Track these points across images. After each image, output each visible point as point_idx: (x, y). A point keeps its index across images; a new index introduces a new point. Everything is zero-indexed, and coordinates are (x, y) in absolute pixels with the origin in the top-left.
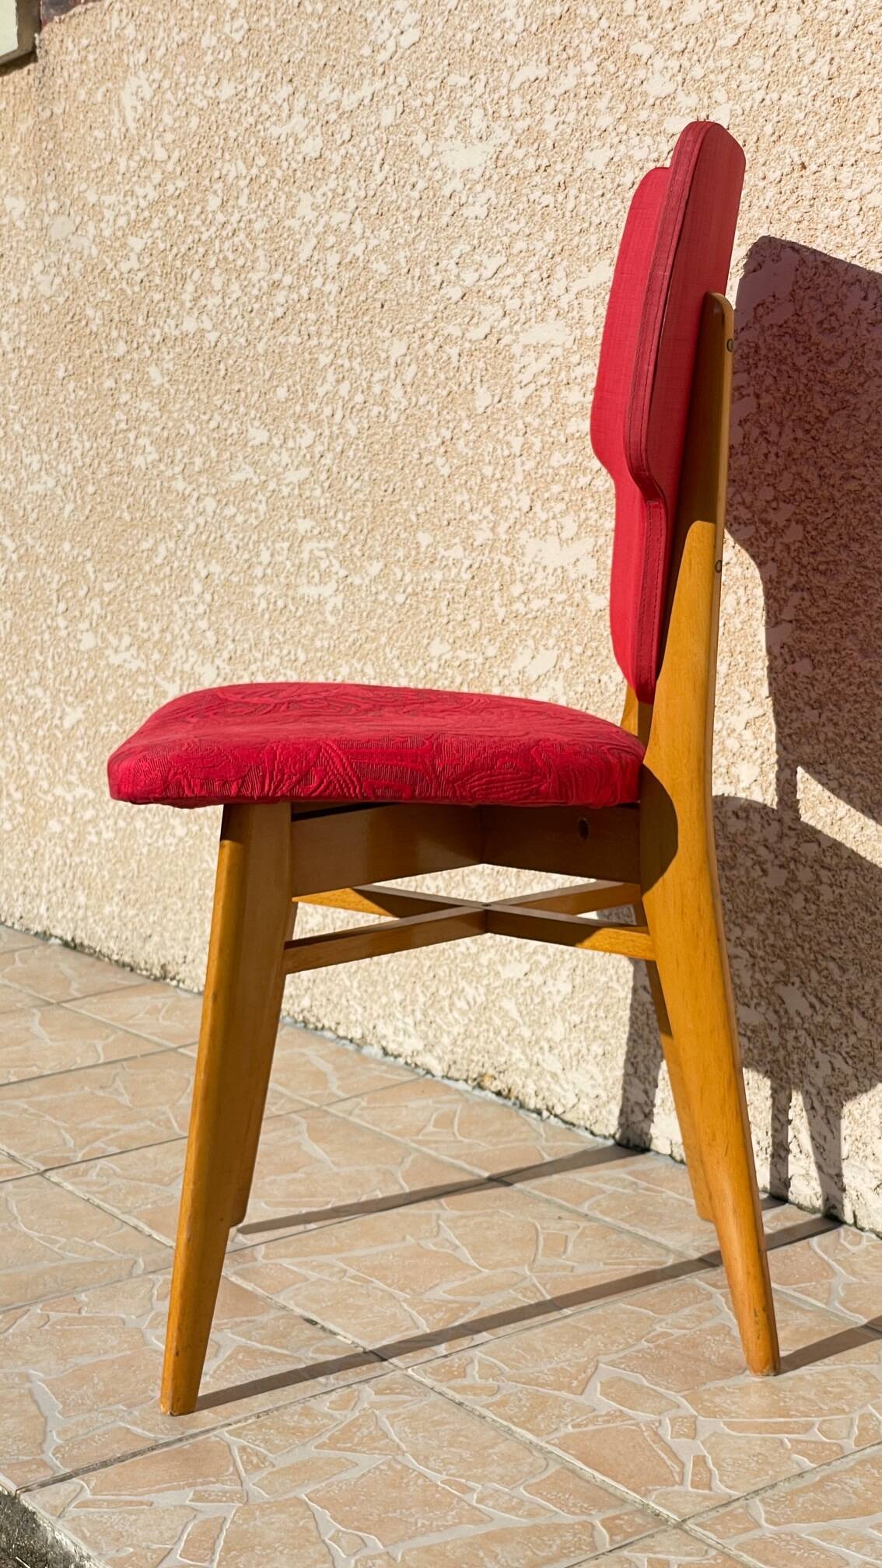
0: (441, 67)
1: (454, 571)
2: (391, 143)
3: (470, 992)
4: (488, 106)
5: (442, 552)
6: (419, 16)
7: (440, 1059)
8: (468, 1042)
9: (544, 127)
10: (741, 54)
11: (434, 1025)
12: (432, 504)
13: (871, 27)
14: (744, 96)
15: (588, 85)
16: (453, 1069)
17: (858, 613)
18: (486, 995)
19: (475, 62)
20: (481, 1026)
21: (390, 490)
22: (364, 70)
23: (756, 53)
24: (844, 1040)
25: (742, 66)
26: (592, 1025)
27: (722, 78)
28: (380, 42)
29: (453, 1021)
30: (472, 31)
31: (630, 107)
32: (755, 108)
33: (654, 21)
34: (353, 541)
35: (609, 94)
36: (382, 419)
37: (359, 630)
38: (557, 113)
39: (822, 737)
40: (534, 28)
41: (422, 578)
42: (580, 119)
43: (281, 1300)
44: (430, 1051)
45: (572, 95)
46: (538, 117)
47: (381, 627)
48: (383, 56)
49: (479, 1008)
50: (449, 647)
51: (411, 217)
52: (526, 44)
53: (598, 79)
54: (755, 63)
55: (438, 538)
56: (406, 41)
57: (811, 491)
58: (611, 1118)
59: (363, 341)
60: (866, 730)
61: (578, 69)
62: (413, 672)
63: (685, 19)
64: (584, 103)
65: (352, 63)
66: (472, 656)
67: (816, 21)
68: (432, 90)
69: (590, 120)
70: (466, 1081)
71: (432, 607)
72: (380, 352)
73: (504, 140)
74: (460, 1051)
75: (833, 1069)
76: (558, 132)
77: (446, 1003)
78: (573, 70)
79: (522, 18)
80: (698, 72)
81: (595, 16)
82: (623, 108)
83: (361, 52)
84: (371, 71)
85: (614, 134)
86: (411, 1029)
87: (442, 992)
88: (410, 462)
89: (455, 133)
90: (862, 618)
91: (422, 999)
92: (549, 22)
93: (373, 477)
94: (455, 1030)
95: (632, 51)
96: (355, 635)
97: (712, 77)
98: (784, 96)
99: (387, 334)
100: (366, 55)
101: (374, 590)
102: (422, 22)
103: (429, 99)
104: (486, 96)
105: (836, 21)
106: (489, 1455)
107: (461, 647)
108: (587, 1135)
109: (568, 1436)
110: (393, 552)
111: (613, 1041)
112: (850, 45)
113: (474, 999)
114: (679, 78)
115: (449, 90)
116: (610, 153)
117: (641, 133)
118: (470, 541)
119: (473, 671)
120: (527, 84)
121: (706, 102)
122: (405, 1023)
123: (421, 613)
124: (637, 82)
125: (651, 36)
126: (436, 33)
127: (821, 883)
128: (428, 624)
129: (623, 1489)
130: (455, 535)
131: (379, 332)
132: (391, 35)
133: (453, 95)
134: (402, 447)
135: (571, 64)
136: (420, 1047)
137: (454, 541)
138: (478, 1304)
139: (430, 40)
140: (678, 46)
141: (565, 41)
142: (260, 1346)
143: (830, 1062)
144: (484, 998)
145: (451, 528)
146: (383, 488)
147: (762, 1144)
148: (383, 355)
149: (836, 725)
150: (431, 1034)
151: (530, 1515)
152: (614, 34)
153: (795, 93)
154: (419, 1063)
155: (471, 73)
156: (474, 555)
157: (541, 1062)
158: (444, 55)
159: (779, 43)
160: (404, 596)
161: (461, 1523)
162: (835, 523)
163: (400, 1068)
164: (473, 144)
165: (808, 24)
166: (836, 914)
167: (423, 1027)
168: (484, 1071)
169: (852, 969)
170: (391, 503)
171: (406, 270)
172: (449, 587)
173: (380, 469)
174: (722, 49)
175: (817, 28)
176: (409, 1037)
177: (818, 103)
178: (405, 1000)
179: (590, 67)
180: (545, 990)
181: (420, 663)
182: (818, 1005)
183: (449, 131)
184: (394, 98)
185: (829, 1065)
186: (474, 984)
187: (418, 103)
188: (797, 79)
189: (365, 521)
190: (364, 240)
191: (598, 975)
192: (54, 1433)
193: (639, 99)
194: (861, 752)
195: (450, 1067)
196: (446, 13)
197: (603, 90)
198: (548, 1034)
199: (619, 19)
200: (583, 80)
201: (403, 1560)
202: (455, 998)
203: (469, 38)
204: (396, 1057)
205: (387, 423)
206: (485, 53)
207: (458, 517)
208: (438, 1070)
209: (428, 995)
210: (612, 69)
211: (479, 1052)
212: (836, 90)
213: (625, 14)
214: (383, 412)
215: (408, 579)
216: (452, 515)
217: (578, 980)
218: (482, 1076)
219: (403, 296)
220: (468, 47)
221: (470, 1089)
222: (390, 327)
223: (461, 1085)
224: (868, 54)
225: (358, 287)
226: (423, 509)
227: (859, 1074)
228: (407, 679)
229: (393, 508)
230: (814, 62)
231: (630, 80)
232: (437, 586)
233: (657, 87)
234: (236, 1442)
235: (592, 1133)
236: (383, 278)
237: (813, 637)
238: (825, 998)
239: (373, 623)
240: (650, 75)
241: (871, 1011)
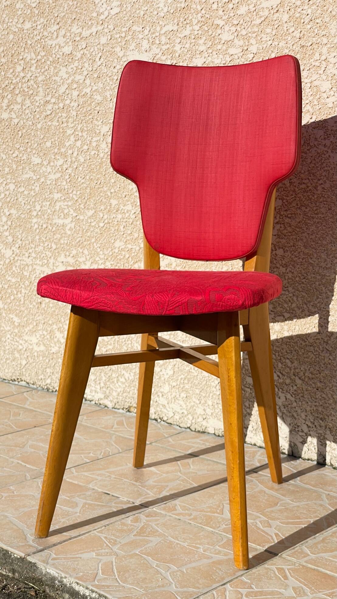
0: (129, 23)
1: (127, 215)
2: (105, 50)
3: (127, 375)
4: (150, 39)
5: (122, 207)
6: (120, 3)
7: (111, 401)
8: (125, 394)
9: (175, 48)
10: (262, 27)
11: (109, 388)
12: (118, 189)
13: (317, 21)
14: (263, 42)
15: (195, 34)
16: (117, 405)
17: (304, 233)
18: (134, 376)
19: (144, 22)
20: (131, 388)
21: (99, 183)
22: (93, 22)
23: (269, 27)
24: (291, 388)
25: (263, 32)
26: (182, 386)
27: (254, 35)
28: (101, 12)
29: (118, 386)
30: (144, 11)
31: (213, 43)
32: (268, 47)
33: (225, 12)
34: (80, 202)
35: (204, 38)
36: (96, 156)
37: (81, 237)
38: (181, 44)
39: (287, 278)
40: (172, 11)
41: (112, 217)
42: (191, 46)
43: (91, 486)
44: (107, 398)
45: (188, 37)
46: (173, 45)
47: (92, 236)
48: (103, 17)
49: (130, 381)
50: (124, 244)
51: (113, 79)
52: (168, 17)
53: (200, 32)
54: (268, 30)
55: (120, 202)
56: (113, 12)
57: (285, 188)
58: (188, 421)
59: (89, 125)
60: (305, 275)
61: (191, 28)
62: (106, 253)
63: (239, 12)
64: (193, 41)
65: (87, 19)
66: (134, 247)
67: (294, 17)
68: (125, 32)
69: (195, 47)
70: (123, 409)
71: (116, 228)
72: (96, 130)
73: (157, 52)
74: (121, 398)
75: (286, 399)
76: (181, 51)
77: (116, 380)
78: (189, 28)
79: (167, 7)
80: (244, 32)
81: (199, 9)
82: (210, 44)
83: (92, 15)
84: (96, 22)
85: (206, 53)
86: (98, 390)
87: (114, 375)
88: (109, 173)
89: (135, 48)
90: (305, 234)
91: (104, 378)
92: (179, 9)
93: (91, 178)
94: (119, 390)
95: (215, 22)
96: (80, 238)
97: (250, 35)
98: (280, 44)
99: (100, 123)
100: (95, 16)
101: (89, 221)
102: (121, 5)
103: (123, 35)
104: (150, 35)
105: (303, 17)
106: (200, 536)
107: (129, 244)
108: (178, 427)
109: (225, 528)
110: (99, 207)
111: (191, 392)
112: (309, 27)
113: (128, 378)
114: (236, 34)
115: (132, 32)
116: (205, 60)
117: (218, 54)
118: (135, 203)
119: (134, 253)
120: (168, 32)
121: (247, 44)
122: (96, 388)
123: (111, 230)
124: (217, 34)
125: (224, 18)
126: (127, 10)
128: (114, 235)
129: (254, 545)
130: (128, 201)
131: (96, 122)
132: (106, 9)
133: (134, 34)
134: (105, 167)
135: (188, 26)
136: (102, 396)
137: (128, 203)
138: (167, 486)
139: (125, 12)
140: (236, 22)
141: (186, 17)
142: (92, 502)
143: (285, 397)
144: (133, 377)
145: (126, 198)
146: (95, 182)
147: (254, 427)
148: (98, 131)
149: (293, 273)
150: (107, 392)
151: (225, 555)
152: (207, 16)
153: (285, 43)
154: (101, 403)
155: (143, 26)
156: (136, 208)
157: (158, 401)
158: (130, 19)
159: (279, 24)
160: (104, 224)
161: (201, 559)
162: (295, 200)
163: (93, 405)
164: (143, 53)
165: (291, 18)
166: (290, 342)
167: (104, 389)
168: (131, 405)
169: (296, 362)
170: (99, 188)
171: (110, 99)
172: (125, 220)
173: (94, 175)
174: (255, 25)
175: (295, 20)
176: (97, 393)
177: (294, 47)
178: (96, 379)
179: (197, 28)
180: (161, 373)
181: (110, 249)
182: (281, 376)
183: (132, 48)
184: (107, 33)
185: (285, 398)
186: (129, 372)
187: (118, 36)
188: (286, 38)
189: (86, 195)
190: (91, 87)
191: (185, 368)
192: (28, 535)
193: (218, 41)
194: (303, 283)
195: (115, 404)
196: (132, 3)
197: (202, 36)
198: (162, 390)
199: (210, 10)
200: (193, 32)
201: (187, 572)
202: (120, 378)
203: (142, 13)
204: (90, 401)
205: (98, 157)
206: (149, 19)
207: (130, 194)
208: (110, 405)
209: (107, 377)
210: (206, 29)
211: (129, 398)
212: (302, 42)
213: (212, 9)
214: (97, 153)
215: (105, 217)
216: (127, 193)
217: (176, 369)
218: (130, 407)
219: (108, 109)
220: (142, 16)
221: (125, 412)
222: (101, 121)
223: (121, 411)
224: (316, 30)
225: (87, 105)
226: (114, 191)
227: (297, 400)
228: (104, 255)
229: (100, 190)
230: (293, 32)
231: (214, 34)
232: (119, 220)
233: (225, 37)
234: (102, 536)
235: (180, 427)
236: (99, 102)
237: (285, 241)
238: (284, 373)
239: (89, 234)
240: (223, 32)
241: (303, 377)
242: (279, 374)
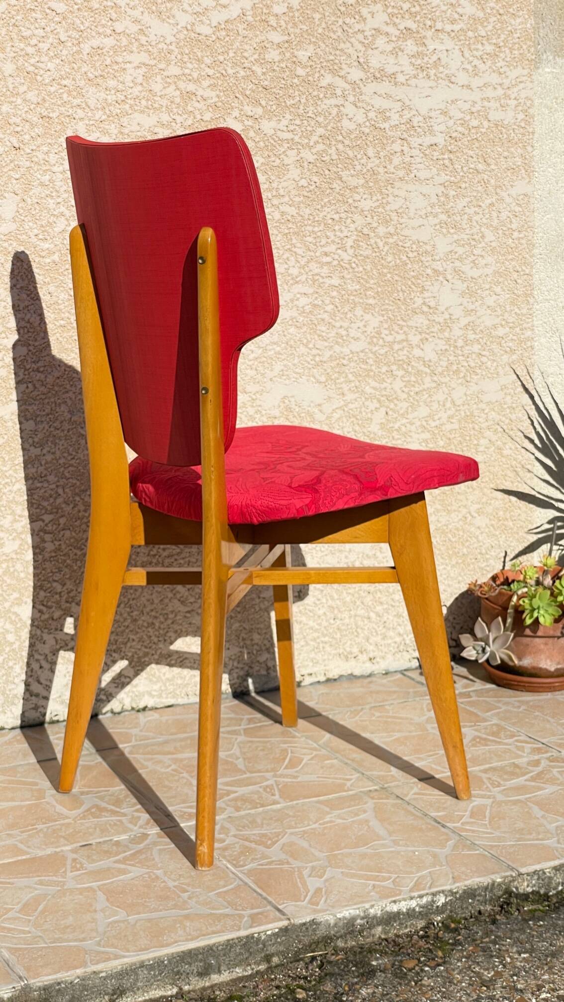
17: (67, 392)
39: (43, 463)
57: (31, 328)
60: (74, 453)
75: (57, 641)
90: (71, 394)
127: (45, 542)
143: (55, 638)
149: (54, 453)
166: (56, 556)
182: (44, 609)
194: (72, 465)
237: (35, 408)
238: (49, 604)
242: (42, 607)
